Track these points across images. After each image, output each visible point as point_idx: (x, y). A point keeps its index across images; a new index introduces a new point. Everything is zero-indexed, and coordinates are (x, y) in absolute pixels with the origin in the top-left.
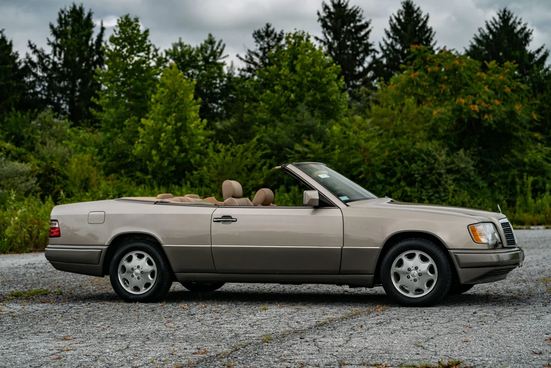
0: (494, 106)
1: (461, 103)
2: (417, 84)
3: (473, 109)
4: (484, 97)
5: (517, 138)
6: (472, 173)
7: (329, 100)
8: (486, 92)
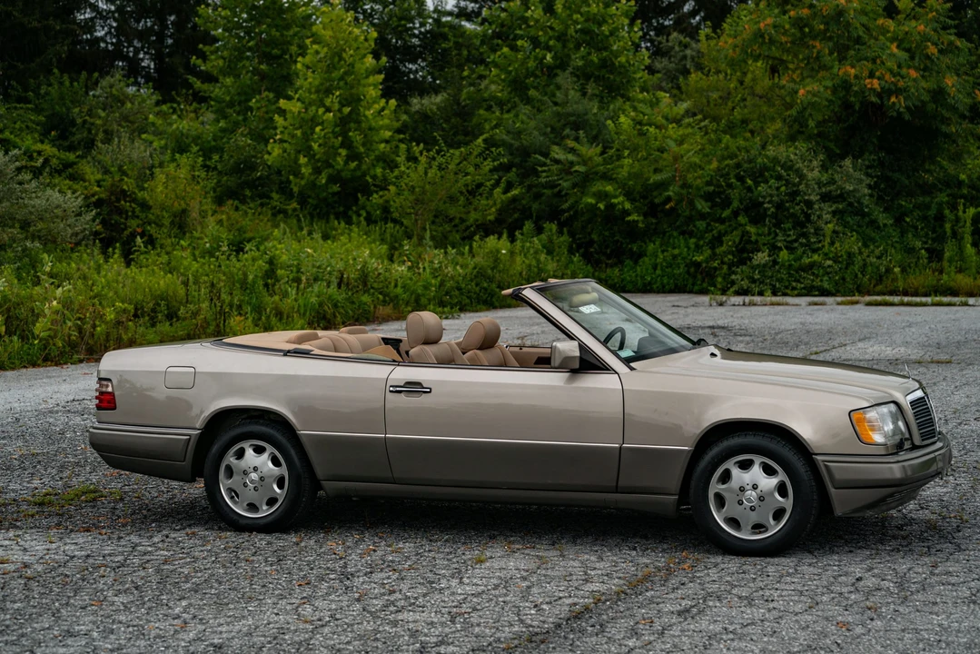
0: (907, 80)
1: (850, 76)
2: (770, 39)
3: (869, 86)
4: (890, 64)
5: (947, 136)
6: (866, 201)
7: (613, 65)
8: (894, 55)
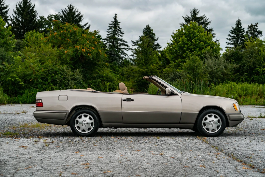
0: (92, 50)
1: (78, 48)
2: (57, 38)
3: (83, 51)
4: (88, 46)
5: (98, 65)
6: (81, 80)
7: (7, 43)
8: (88, 44)
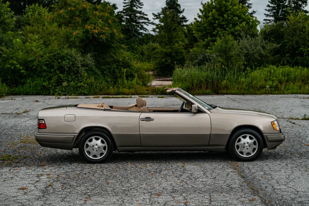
0: (105, 30)
1: (88, 28)
2: (63, 16)
3: (95, 32)
4: (100, 25)
5: (113, 47)
8: (101, 23)
